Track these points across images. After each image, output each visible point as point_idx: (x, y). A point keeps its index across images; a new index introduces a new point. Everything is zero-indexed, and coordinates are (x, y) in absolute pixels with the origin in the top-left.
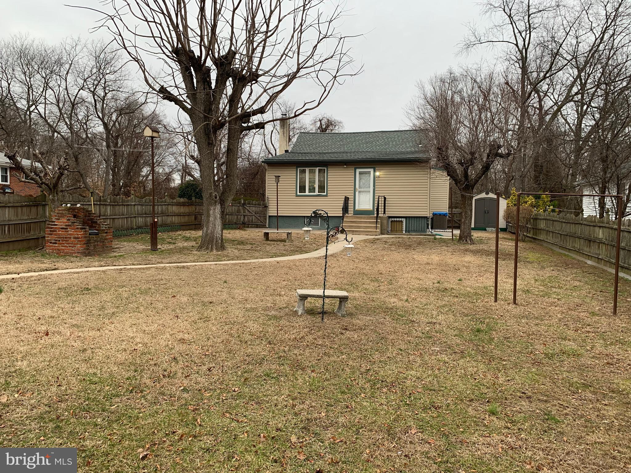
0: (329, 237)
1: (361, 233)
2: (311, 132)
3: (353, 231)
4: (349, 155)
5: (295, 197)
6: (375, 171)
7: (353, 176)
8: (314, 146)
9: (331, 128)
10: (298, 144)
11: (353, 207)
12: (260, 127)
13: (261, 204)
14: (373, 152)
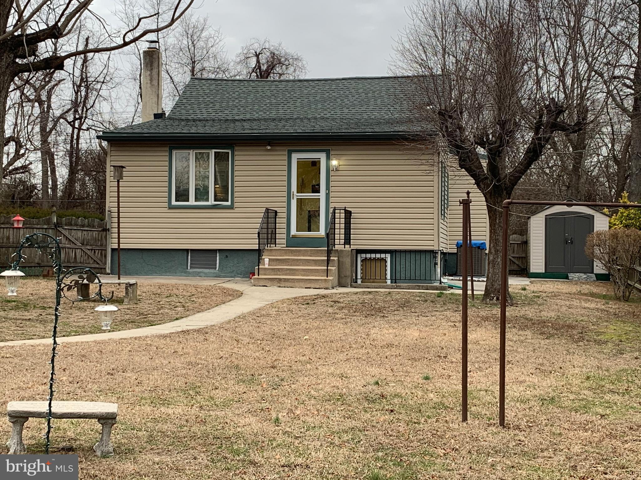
0: (62, 290)
1: (297, 284)
2: (238, 78)
3: (280, 280)
4: (280, 125)
5: (166, 210)
6: (328, 158)
7: (286, 168)
8: (217, 106)
9: (278, 69)
10: (185, 101)
11: (285, 231)
12: (54, 65)
13: (96, 224)
14: (334, 119)
